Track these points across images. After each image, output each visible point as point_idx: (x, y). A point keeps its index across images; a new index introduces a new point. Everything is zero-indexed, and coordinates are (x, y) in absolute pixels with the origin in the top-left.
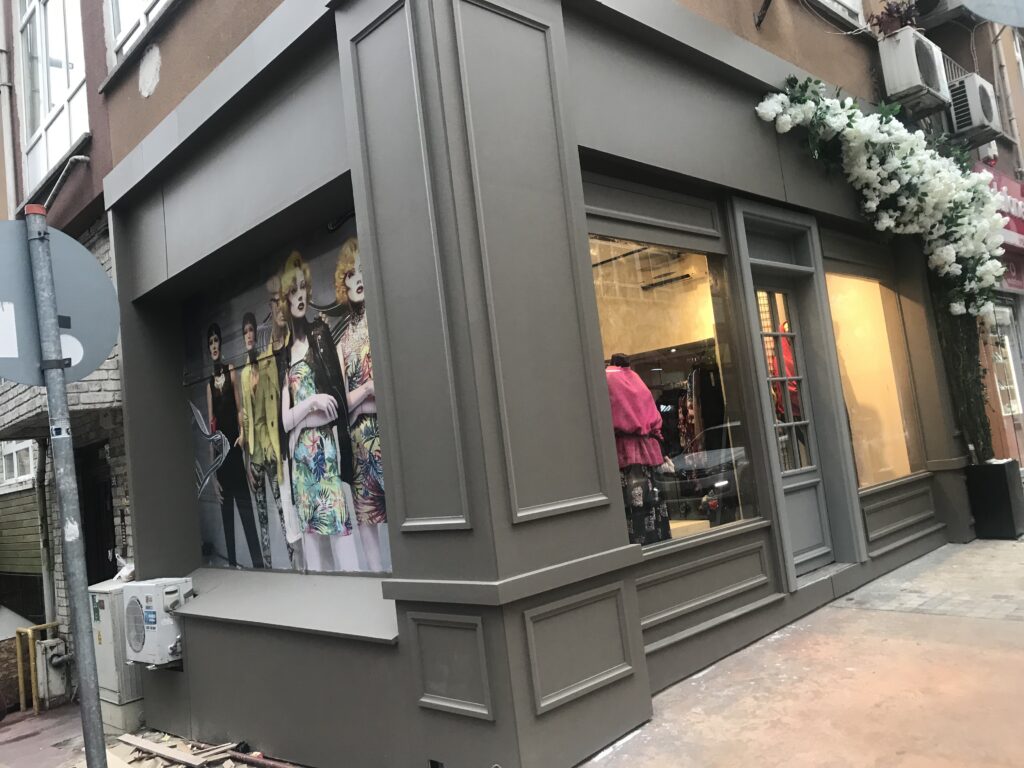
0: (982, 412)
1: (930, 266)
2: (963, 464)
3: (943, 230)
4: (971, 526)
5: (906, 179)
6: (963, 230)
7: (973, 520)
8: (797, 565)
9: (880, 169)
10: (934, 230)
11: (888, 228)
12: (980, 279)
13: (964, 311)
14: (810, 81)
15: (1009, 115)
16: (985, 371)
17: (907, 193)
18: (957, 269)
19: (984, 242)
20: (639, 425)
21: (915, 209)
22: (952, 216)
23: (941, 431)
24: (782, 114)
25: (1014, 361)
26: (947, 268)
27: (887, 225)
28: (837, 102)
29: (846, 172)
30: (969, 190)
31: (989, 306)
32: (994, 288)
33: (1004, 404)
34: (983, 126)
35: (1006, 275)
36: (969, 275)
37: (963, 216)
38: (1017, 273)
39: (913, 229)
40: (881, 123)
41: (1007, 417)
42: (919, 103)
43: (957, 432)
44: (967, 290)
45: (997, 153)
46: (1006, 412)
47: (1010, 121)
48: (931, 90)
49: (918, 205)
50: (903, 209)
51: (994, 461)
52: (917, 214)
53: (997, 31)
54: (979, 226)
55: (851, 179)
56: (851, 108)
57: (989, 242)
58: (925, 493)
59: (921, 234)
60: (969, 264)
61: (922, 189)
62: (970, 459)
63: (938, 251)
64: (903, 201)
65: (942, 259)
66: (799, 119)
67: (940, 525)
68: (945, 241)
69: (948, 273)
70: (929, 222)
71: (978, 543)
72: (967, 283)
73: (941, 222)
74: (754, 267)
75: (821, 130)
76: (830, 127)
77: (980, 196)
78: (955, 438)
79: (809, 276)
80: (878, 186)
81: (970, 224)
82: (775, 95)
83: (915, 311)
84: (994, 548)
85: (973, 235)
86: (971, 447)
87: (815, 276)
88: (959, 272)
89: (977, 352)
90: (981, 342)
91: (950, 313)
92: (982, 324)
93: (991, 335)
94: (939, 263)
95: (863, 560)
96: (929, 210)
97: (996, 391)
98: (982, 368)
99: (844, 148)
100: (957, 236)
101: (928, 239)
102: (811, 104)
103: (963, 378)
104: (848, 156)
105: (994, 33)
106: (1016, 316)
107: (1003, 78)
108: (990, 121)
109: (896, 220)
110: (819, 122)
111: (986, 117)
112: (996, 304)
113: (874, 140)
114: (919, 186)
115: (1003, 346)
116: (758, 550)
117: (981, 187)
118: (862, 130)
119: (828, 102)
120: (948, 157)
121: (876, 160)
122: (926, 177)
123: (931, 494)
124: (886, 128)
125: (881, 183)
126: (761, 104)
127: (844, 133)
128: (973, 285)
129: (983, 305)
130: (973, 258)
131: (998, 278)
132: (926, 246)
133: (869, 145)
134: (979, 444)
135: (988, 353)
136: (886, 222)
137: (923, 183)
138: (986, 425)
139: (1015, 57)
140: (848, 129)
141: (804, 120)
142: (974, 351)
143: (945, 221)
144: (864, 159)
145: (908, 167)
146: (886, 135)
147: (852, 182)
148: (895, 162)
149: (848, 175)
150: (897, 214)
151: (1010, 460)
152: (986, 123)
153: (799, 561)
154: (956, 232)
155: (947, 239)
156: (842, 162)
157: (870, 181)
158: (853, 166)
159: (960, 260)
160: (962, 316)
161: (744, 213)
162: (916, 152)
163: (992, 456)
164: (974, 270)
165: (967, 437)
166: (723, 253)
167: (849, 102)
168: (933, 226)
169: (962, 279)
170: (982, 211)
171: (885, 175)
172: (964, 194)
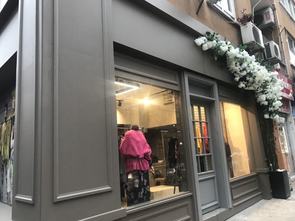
0: (275, 153)
1: (257, 101)
2: (268, 171)
3: (262, 90)
4: (271, 193)
5: (249, 71)
6: (268, 90)
7: (272, 191)
8: (202, 210)
9: (240, 67)
10: (258, 89)
11: (243, 87)
12: (274, 107)
13: (269, 117)
14: (215, 34)
15: (284, 57)
16: (276, 138)
17: (249, 76)
18: (266, 103)
19: (275, 94)
20: (139, 154)
21: (252, 81)
22: (265, 85)
23: (260, 159)
24: (204, 44)
25: (286, 135)
26: (263, 103)
27: (242, 86)
28: (224, 42)
29: (228, 67)
30: (270, 77)
31: (277, 116)
32: (278, 111)
33: (283, 149)
34: (275, 58)
35: (283, 106)
36: (270, 105)
37: (268, 85)
38: (286, 107)
39: (251, 88)
40: (240, 51)
41: (283, 154)
42: (254, 47)
43: (266, 159)
44: (270, 110)
45: (280, 68)
46: (283, 152)
47: (284, 59)
48: (258, 43)
49: (253, 81)
50: (248, 81)
51: (279, 170)
52: (252, 83)
53: (280, 31)
54: (273, 89)
55: (230, 70)
56: (230, 45)
57: (277, 95)
58: (255, 181)
59: (254, 90)
60: (270, 102)
61: (254, 75)
62: (270, 169)
63: (260, 97)
64: (248, 78)
65: (261, 99)
66: (211, 46)
67: (260, 193)
68: (262, 93)
69: (263, 104)
70: (257, 87)
71: (273, 200)
72: (270, 108)
73: (261, 87)
74: (191, 96)
75: (219, 52)
76: (222, 51)
77: (274, 80)
78: (265, 161)
79: (213, 102)
80: (239, 72)
81: (270, 88)
82: (202, 37)
83: (252, 117)
84: (278, 202)
85: (272, 92)
86: (271, 165)
87: (215, 102)
88: (267, 104)
89: (273, 131)
90: (274, 128)
91: (264, 118)
92: (275, 122)
93: (278, 126)
94: (260, 100)
95: (230, 207)
96: (257, 83)
97: (280, 145)
98: (275, 137)
99: (227, 59)
100: (266, 92)
101: (256, 92)
102: (215, 41)
103: (268, 140)
104: (229, 62)
105: (279, 31)
106: (286, 120)
107: (282, 46)
108: (278, 56)
109: (246, 85)
110: (217, 48)
111: (276, 55)
112: (280, 116)
113: (237, 56)
114: (253, 73)
115: (282, 130)
116: (187, 205)
117: (274, 77)
118: (233, 53)
119: (221, 42)
120: (263, 66)
121: (238, 64)
122: (256, 71)
123: (257, 181)
124: (242, 53)
125: (240, 71)
126: (196, 39)
127: (227, 53)
128: (272, 109)
129: (275, 116)
130: (271, 100)
131: (280, 107)
132: (256, 95)
133: (236, 58)
134: (274, 164)
135: (277, 132)
136: (242, 85)
137: (254, 73)
138: (276, 157)
139: (286, 41)
140: (229, 52)
141: (212, 47)
142: (272, 131)
143: (262, 87)
144: (234, 63)
145: (249, 67)
146: (242, 55)
147: (230, 71)
148: (245, 65)
149: (229, 68)
150: (246, 83)
151: (284, 170)
152: (276, 57)
153: (203, 208)
154: (266, 90)
155: (263, 93)
156: (227, 63)
157: (237, 71)
158: (230, 65)
159: (267, 100)
160: (268, 119)
161: (188, 77)
162: (252, 62)
163: (278, 168)
164: (272, 104)
165: (270, 161)
166: (179, 90)
167: (229, 43)
168: (258, 88)
169: (268, 106)
170: (275, 85)
171: (241, 69)
172: (268, 78)
